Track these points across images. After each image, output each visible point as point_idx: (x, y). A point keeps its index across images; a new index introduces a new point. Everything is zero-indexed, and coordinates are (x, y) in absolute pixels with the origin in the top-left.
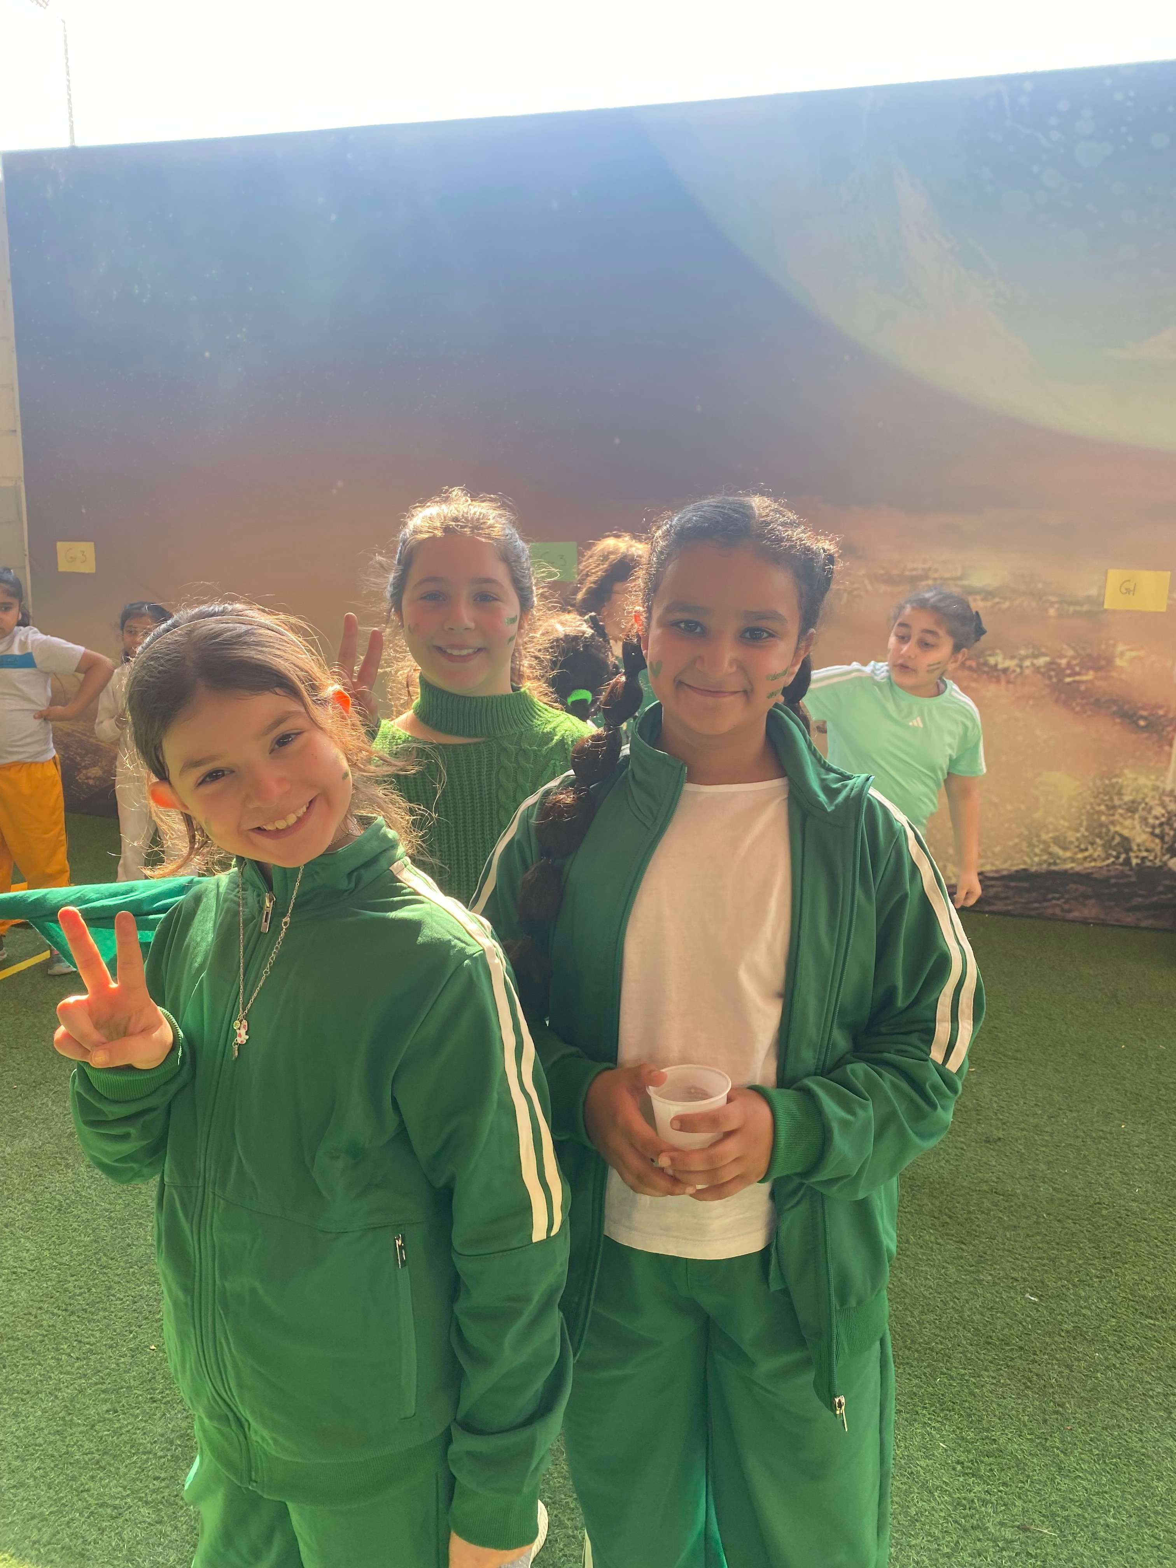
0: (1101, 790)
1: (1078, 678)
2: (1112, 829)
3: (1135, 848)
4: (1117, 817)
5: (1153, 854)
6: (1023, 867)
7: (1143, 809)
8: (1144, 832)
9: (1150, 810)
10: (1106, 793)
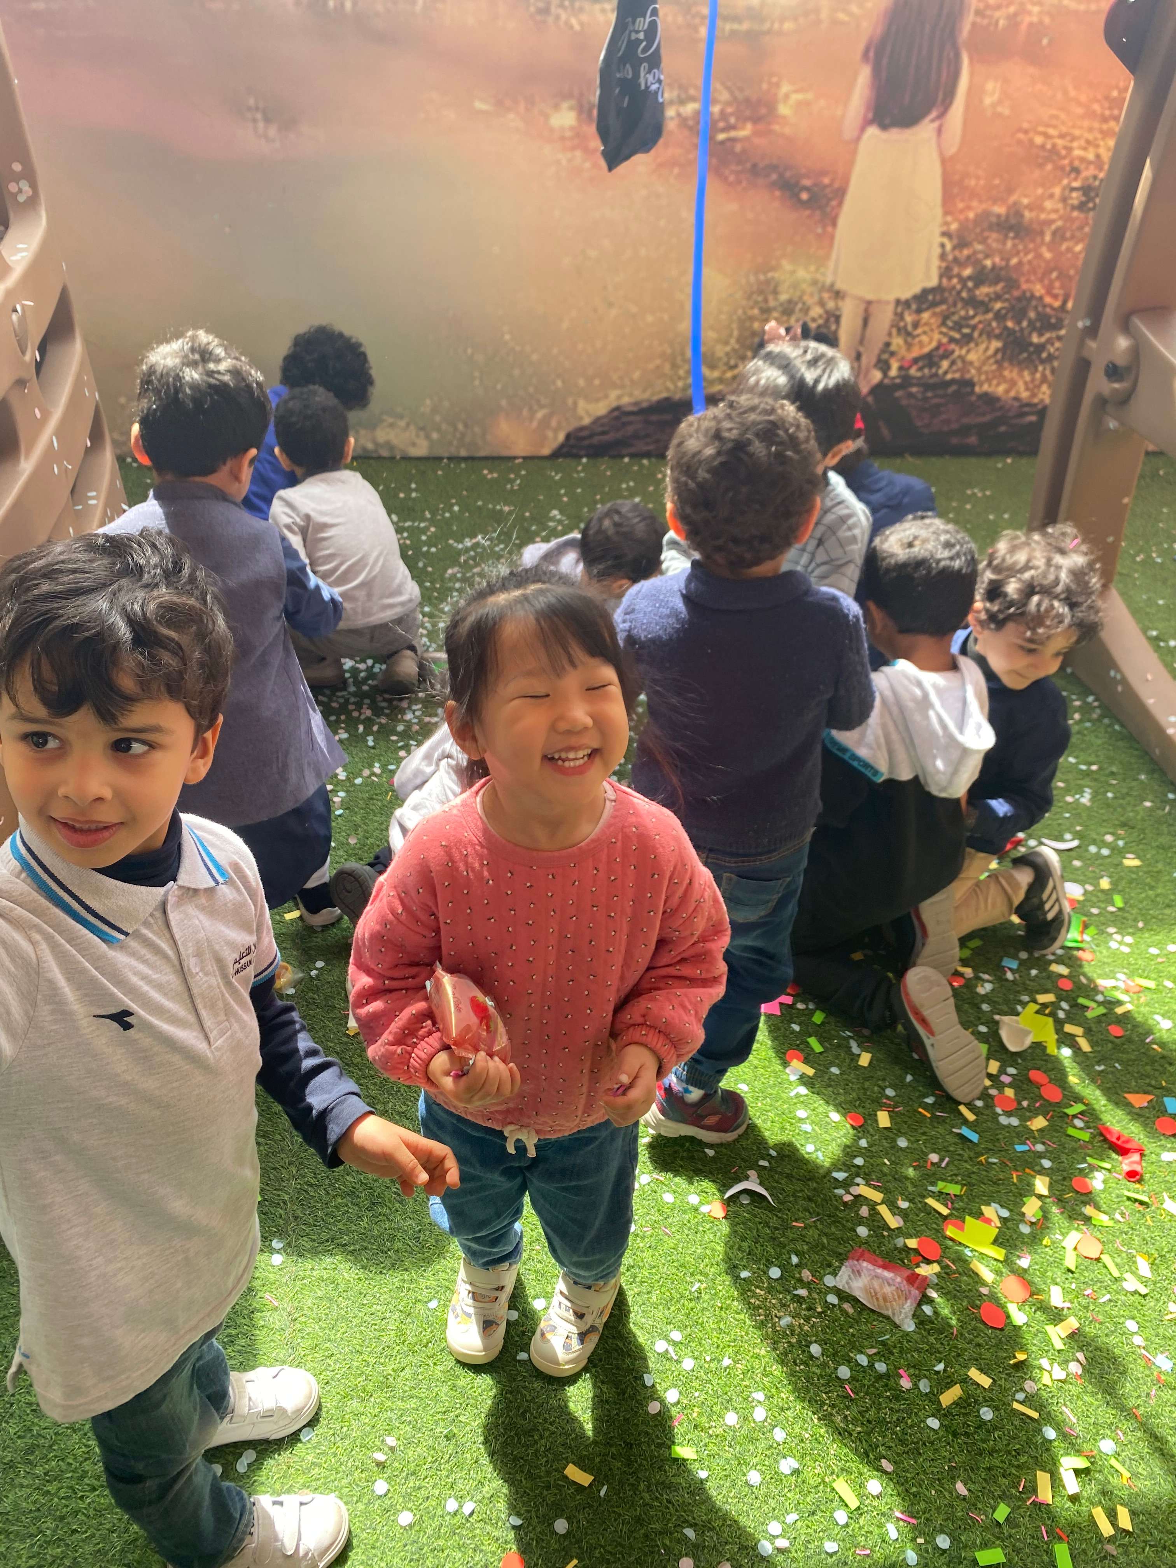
1: (733, 134)
6: (664, 395)
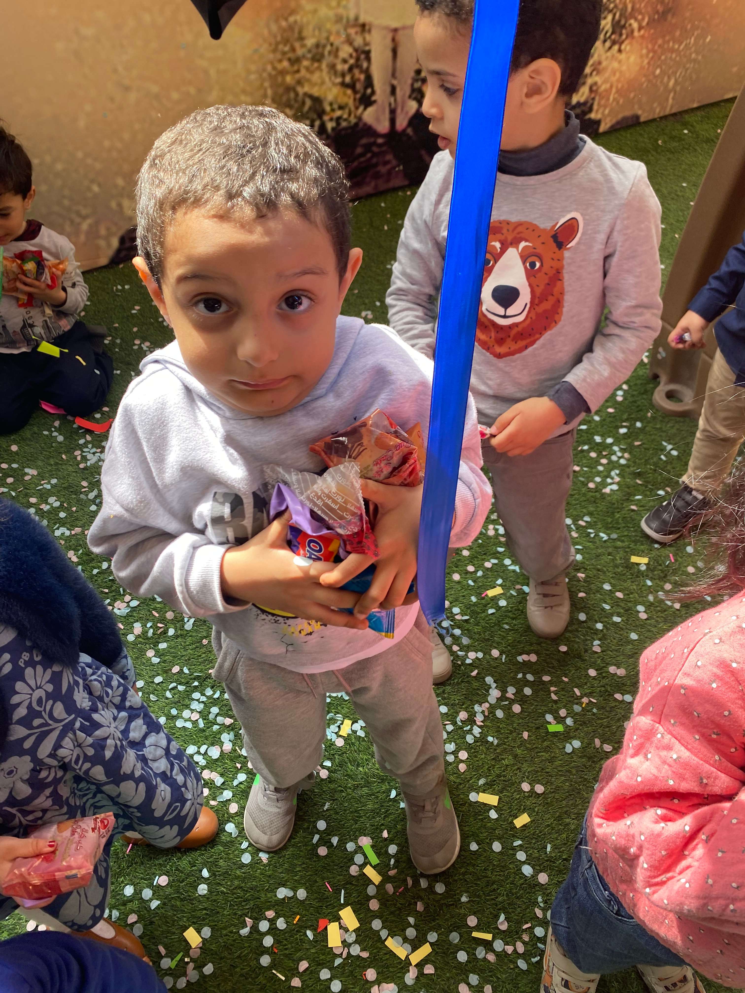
0: (279, 38)
2: (301, 91)
3: (328, 108)
4: (303, 72)
5: (347, 111)
7: (330, 53)
8: (334, 84)
9: (335, 52)
10: (286, 41)
